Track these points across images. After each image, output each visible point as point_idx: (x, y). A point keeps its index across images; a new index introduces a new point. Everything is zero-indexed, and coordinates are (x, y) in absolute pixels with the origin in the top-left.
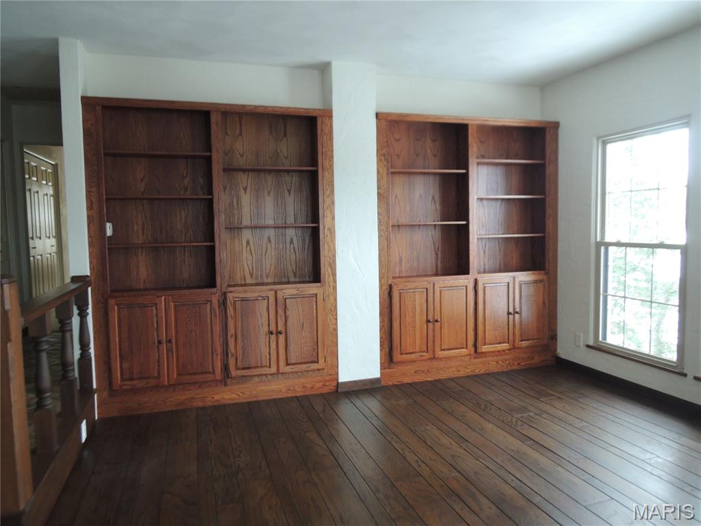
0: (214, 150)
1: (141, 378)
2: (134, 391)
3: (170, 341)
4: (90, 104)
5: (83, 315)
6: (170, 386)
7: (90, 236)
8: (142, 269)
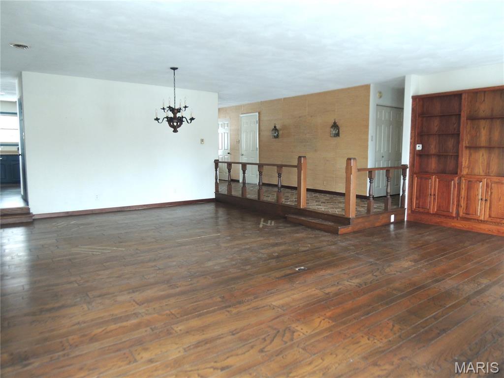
0: (462, 111)
1: (422, 208)
2: (419, 212)
3: (434, 195)
4: (415, 98)
5: (404, 179)
6: (433, 214)
7: (410, 150)
8: (433, 164)
